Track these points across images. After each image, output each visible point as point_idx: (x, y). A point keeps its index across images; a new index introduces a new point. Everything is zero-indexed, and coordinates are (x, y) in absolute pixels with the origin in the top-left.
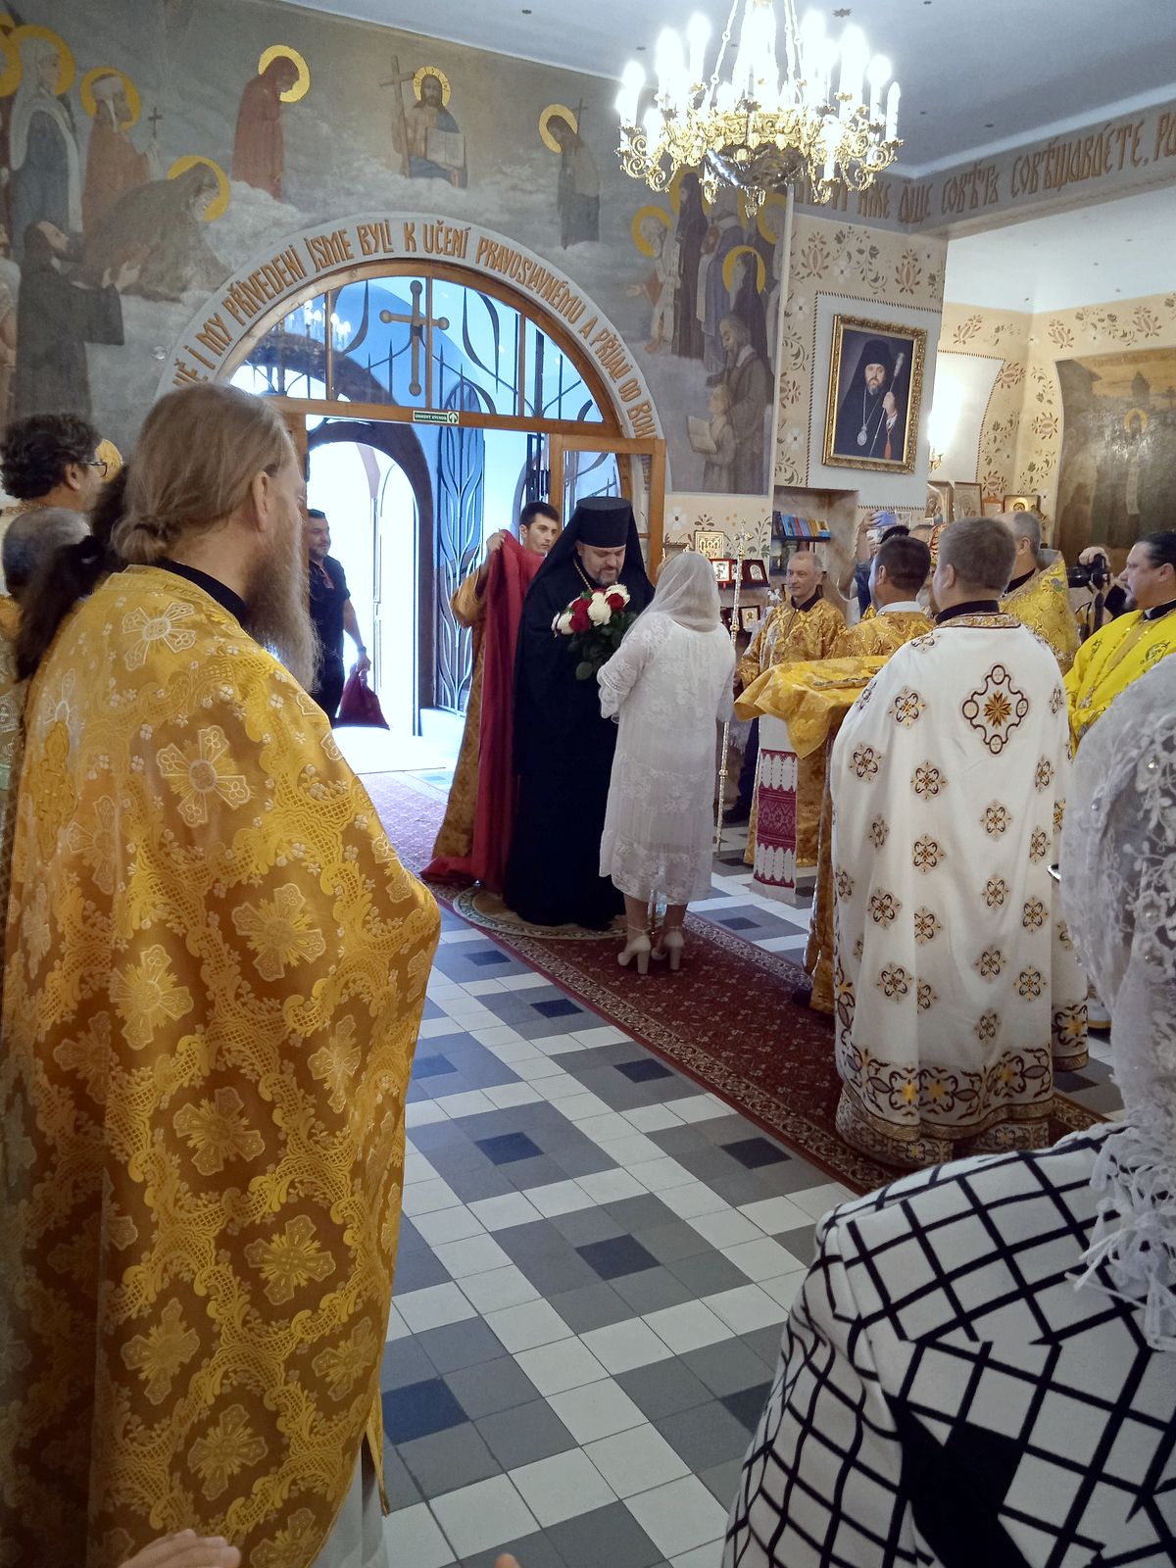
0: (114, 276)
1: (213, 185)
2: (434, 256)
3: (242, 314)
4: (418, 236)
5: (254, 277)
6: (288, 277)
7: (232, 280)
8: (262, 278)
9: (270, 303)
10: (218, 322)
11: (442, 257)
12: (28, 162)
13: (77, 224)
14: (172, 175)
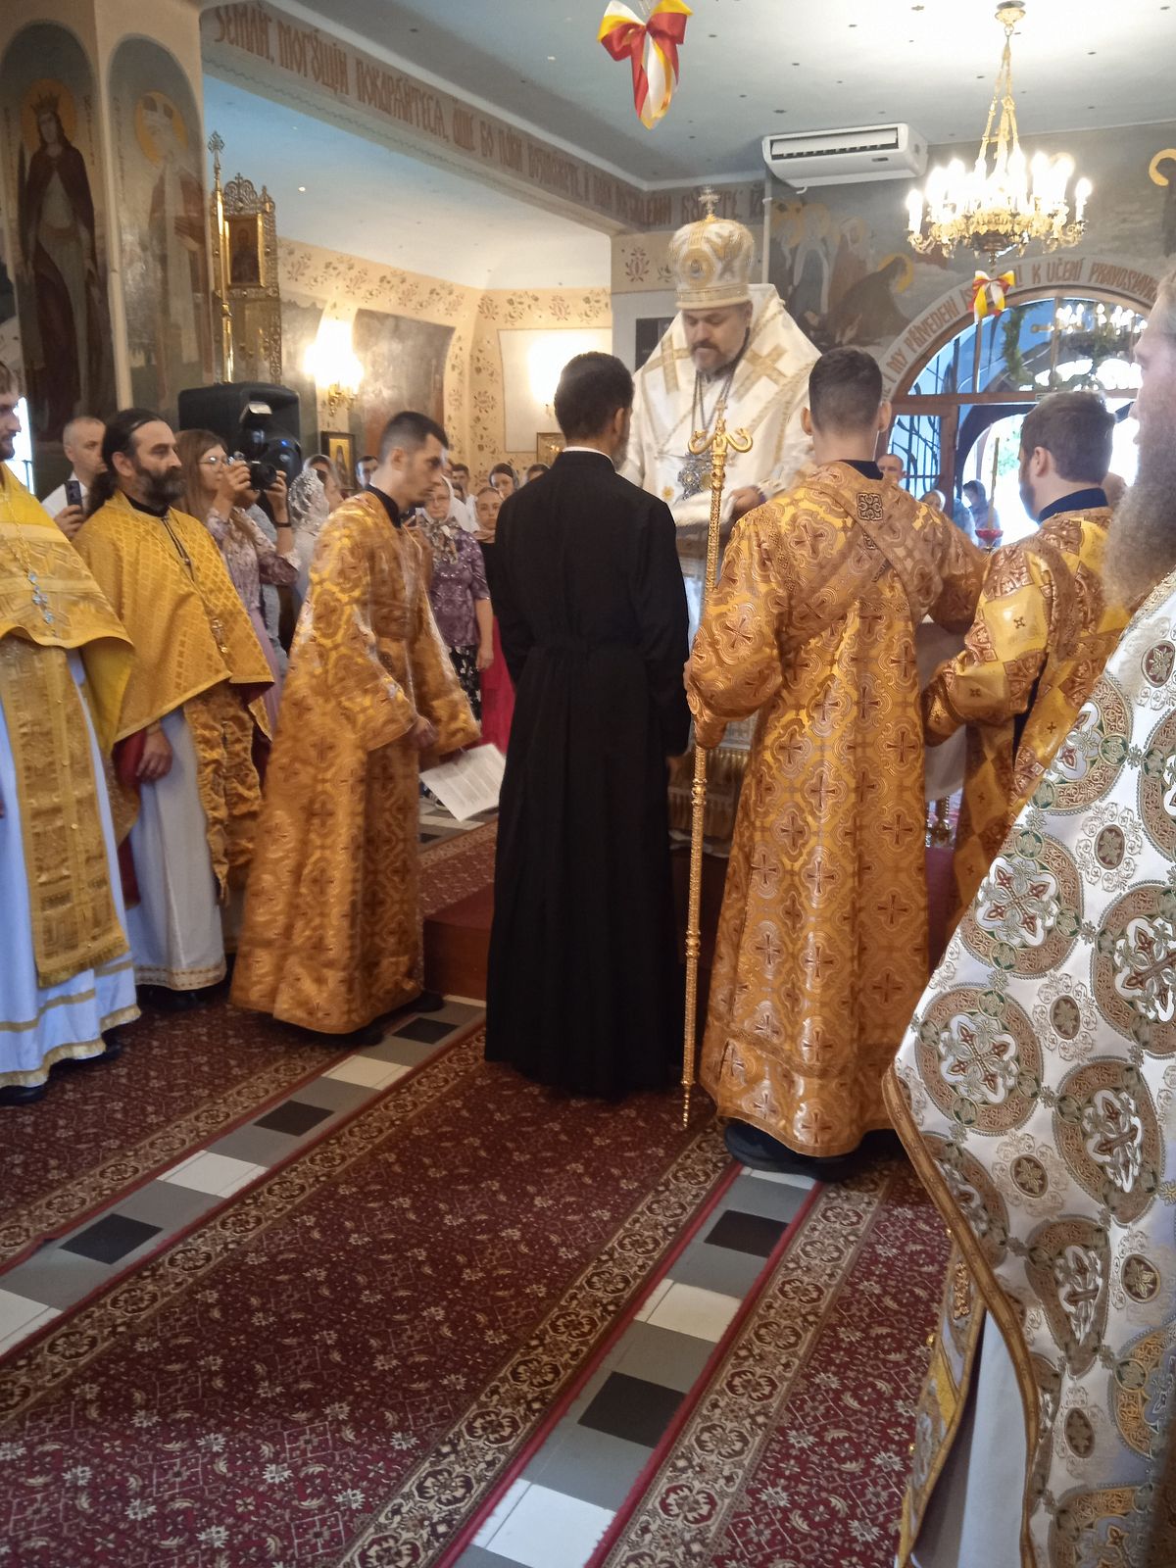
0: (843, 335)
1: (904, 270)
2: (1054, 283)
3: (915, 346)
4: (1043, 273)
5: (925, 322)
6: (947, 317)
7: (911, 326)
8: (930, 321)
9: (934, 336)
10: (900, 353)
11: (1061, 283)
12: (802, 280)
13: (825, 309)
14: (879, 269)
